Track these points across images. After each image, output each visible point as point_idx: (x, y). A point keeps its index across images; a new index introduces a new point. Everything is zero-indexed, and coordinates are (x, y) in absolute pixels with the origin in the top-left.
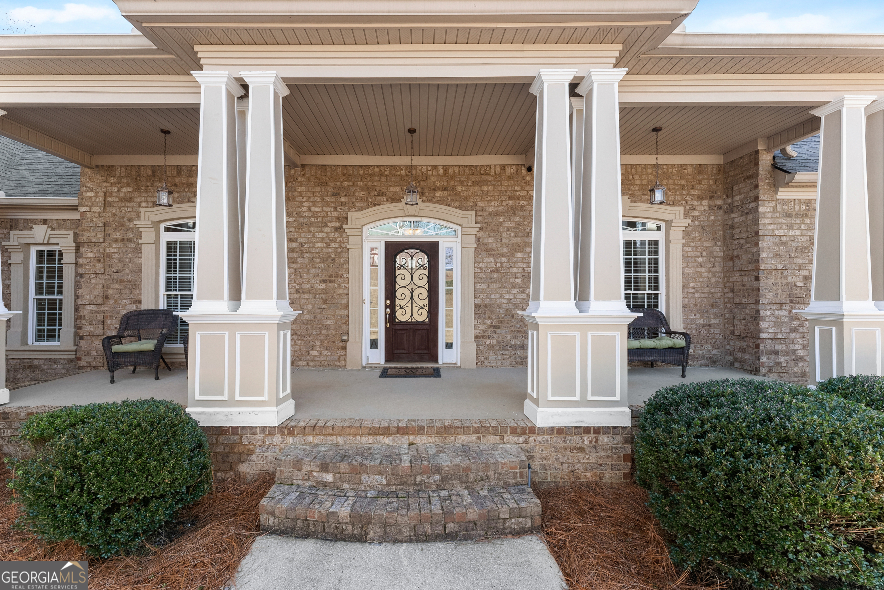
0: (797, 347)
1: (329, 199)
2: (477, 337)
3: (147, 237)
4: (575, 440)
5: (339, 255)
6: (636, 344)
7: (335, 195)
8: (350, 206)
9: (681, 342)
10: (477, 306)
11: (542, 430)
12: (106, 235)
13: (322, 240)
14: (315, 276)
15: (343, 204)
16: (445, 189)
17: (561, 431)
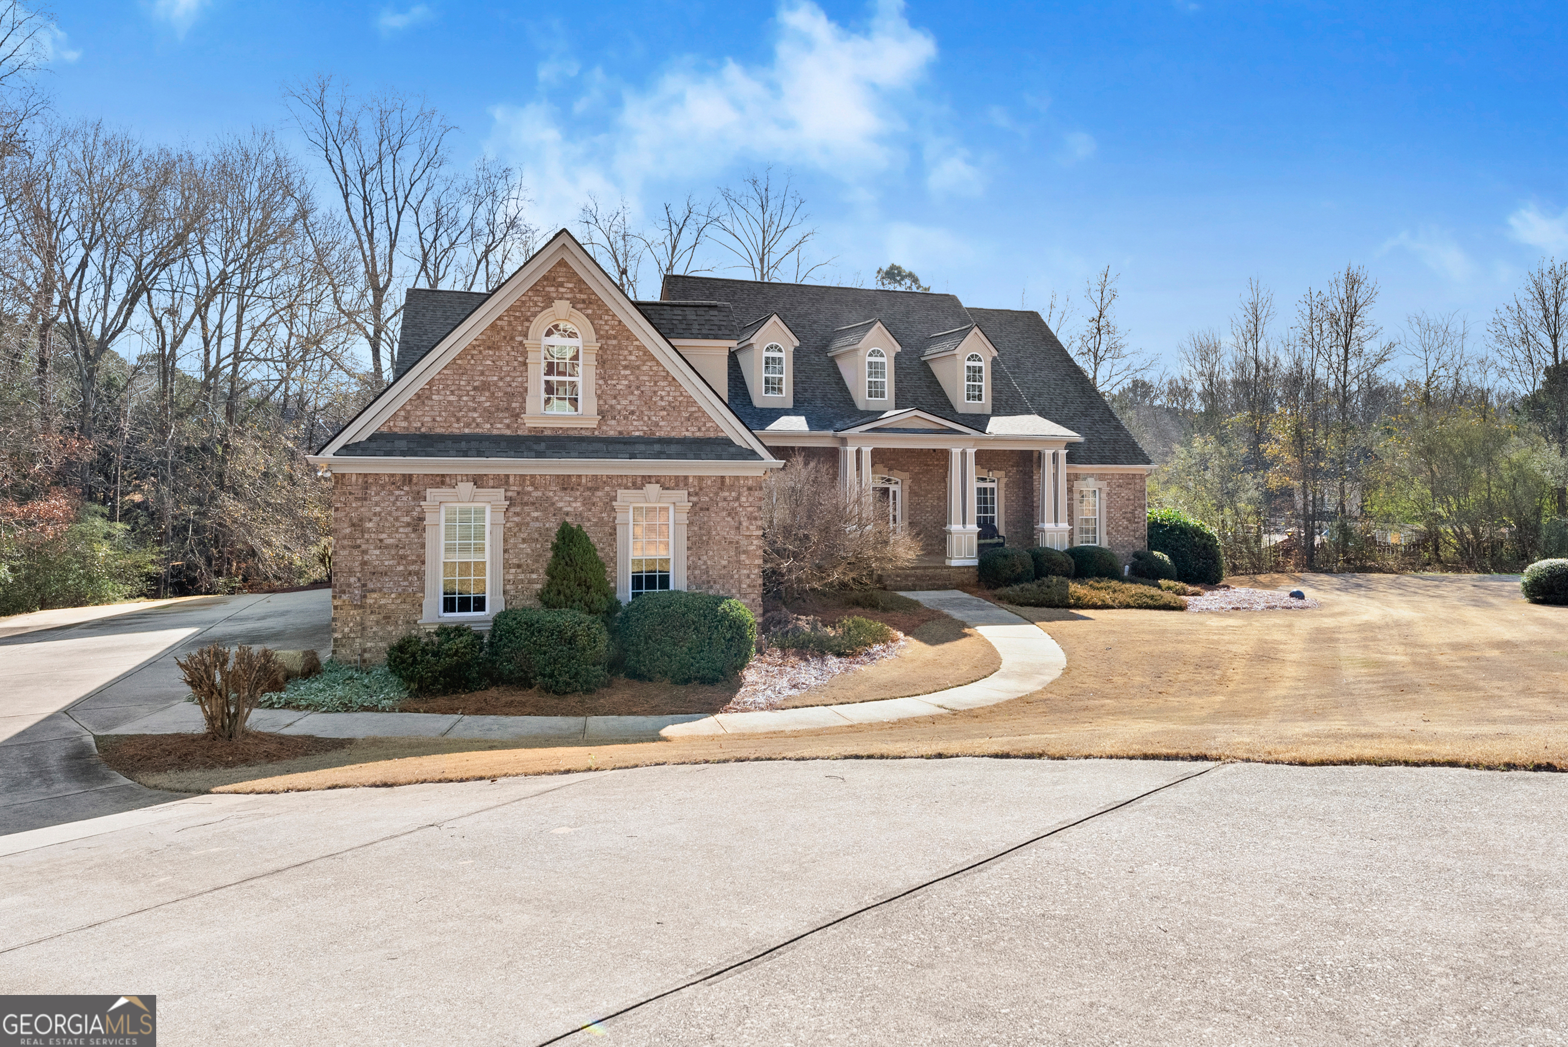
4: (962, 570)
6: (982, 541)
9: (1001, 540)
11: (953, 567)
16: (894, 460)
17: (958, 567)
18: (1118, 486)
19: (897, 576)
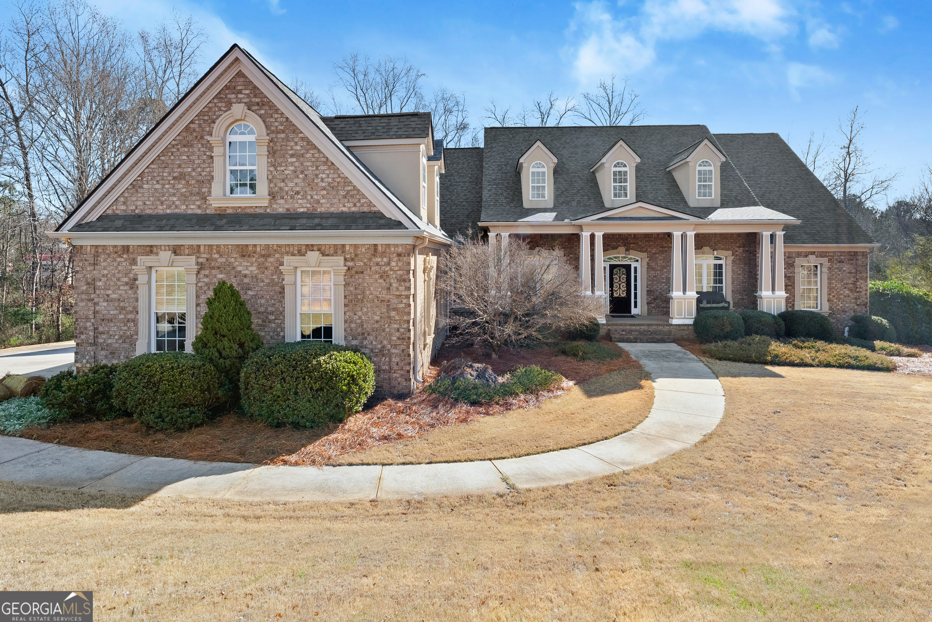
2: (648, 303)
4: (682, 328)
6: (710, 305)
9: (726, 305)
10: (648, 291)
11: (674, 325)
17: (679, 325)
18: (840, 262)
19: (623, 331)
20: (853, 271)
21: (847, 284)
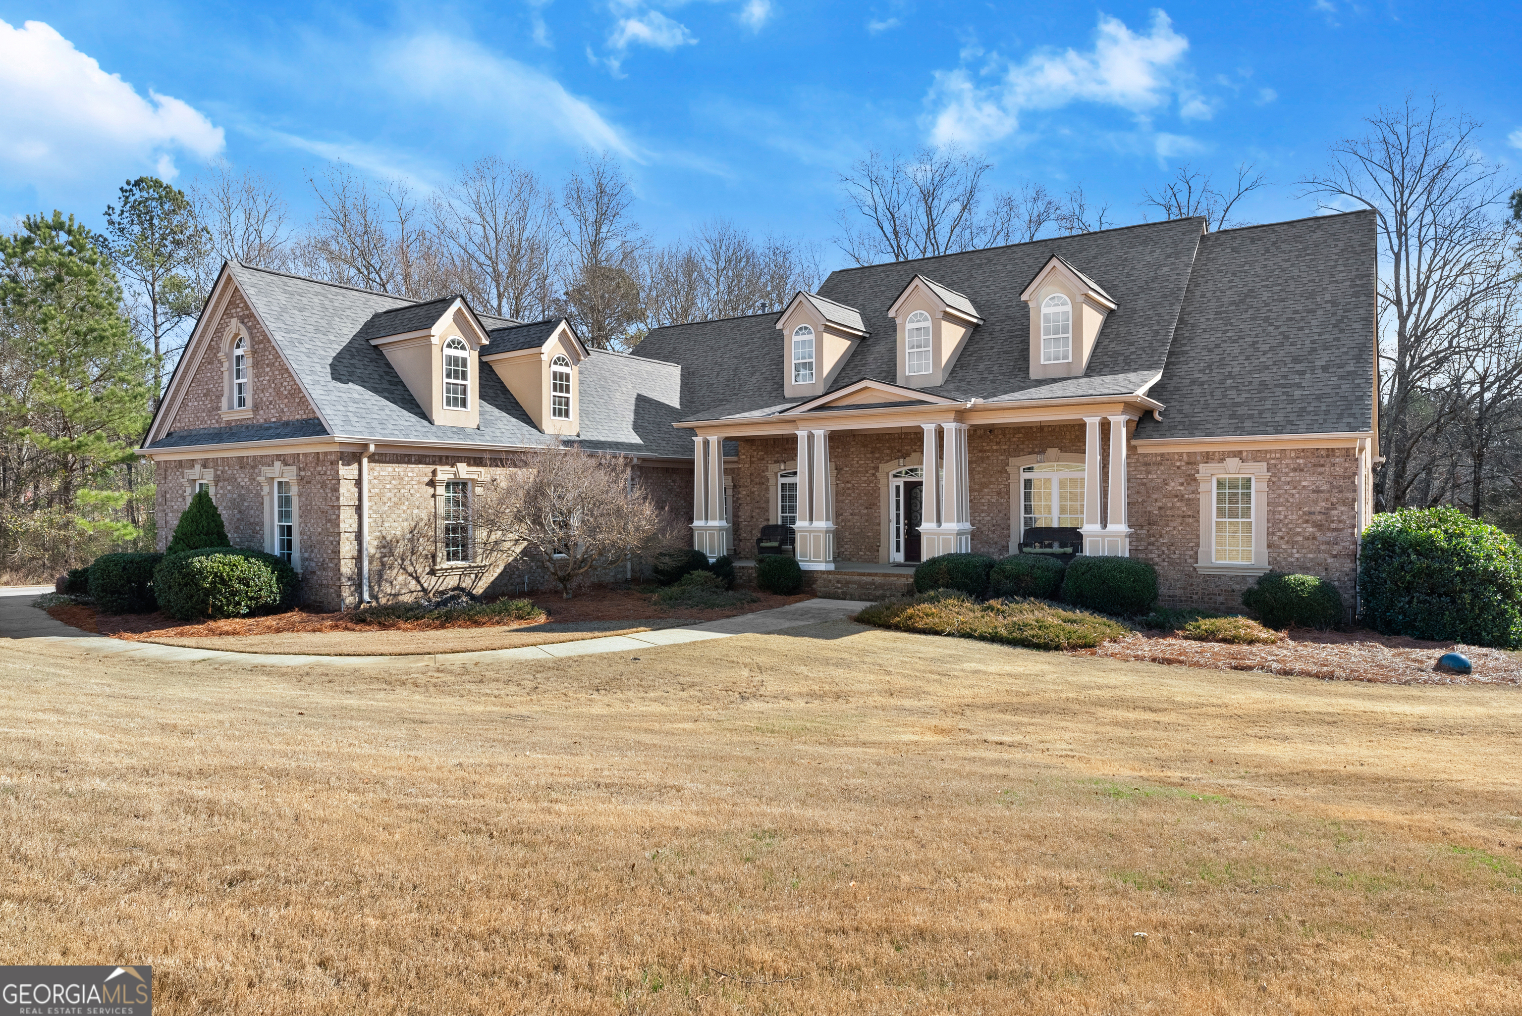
0: (1153, 556)
1: (869, 456)
3: (772, 482)
5: (875, 491)
7: (872, 453)
8: (881, 460)
12: (752, 481)
13: (865, 482)
14: (862, 505)
15: (877, 458)
20: (1324, 488)
21: (1310, 513)
